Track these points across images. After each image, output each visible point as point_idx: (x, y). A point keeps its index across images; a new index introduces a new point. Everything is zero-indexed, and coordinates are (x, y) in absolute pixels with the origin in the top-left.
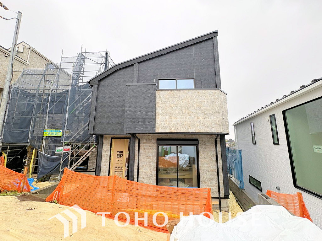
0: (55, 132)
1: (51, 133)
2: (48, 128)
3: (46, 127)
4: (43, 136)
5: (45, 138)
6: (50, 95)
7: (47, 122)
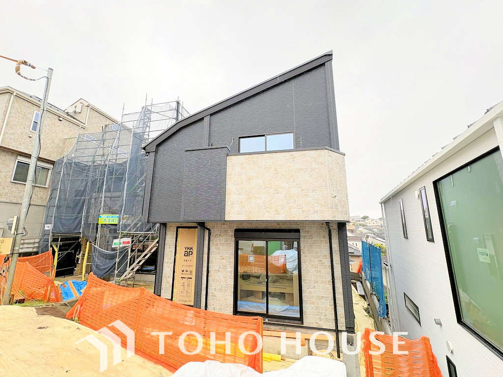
0: (112, 218)
1: (107, 219)
2: (104, 212)
3: (102, 211)
4: (98, 224)
5: (100, 226)
6: (107, 167)
7: (102, 204)
